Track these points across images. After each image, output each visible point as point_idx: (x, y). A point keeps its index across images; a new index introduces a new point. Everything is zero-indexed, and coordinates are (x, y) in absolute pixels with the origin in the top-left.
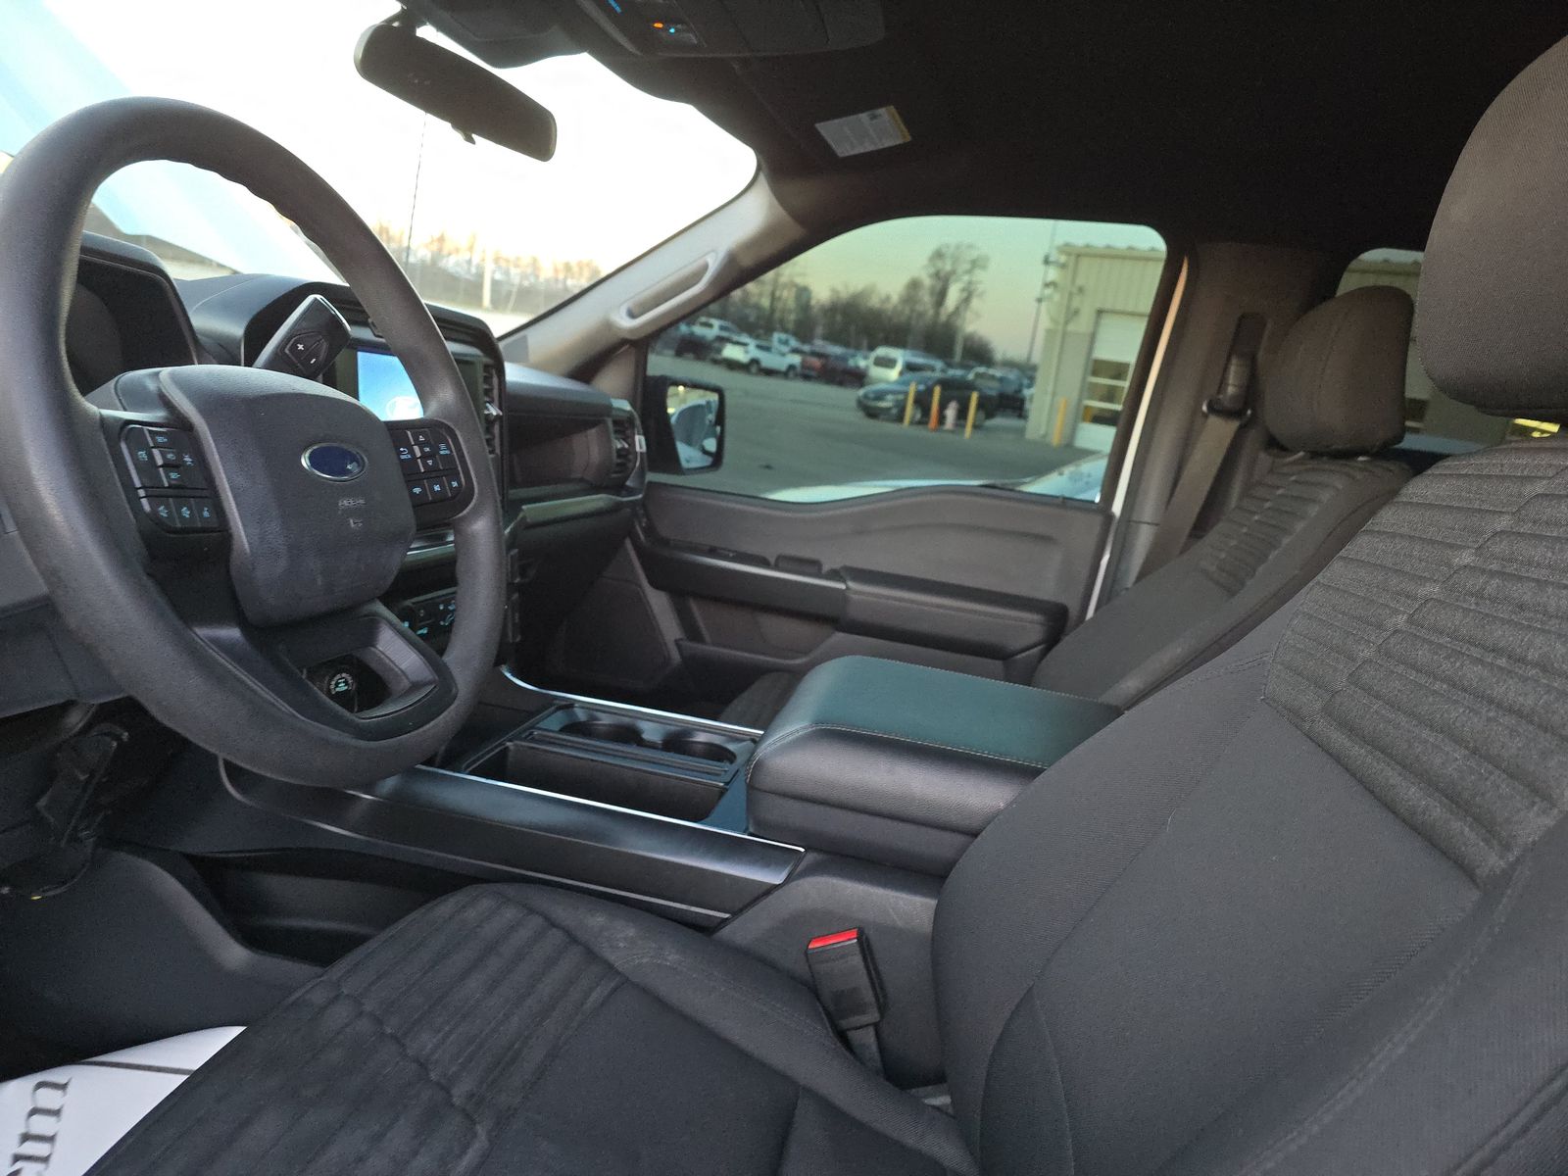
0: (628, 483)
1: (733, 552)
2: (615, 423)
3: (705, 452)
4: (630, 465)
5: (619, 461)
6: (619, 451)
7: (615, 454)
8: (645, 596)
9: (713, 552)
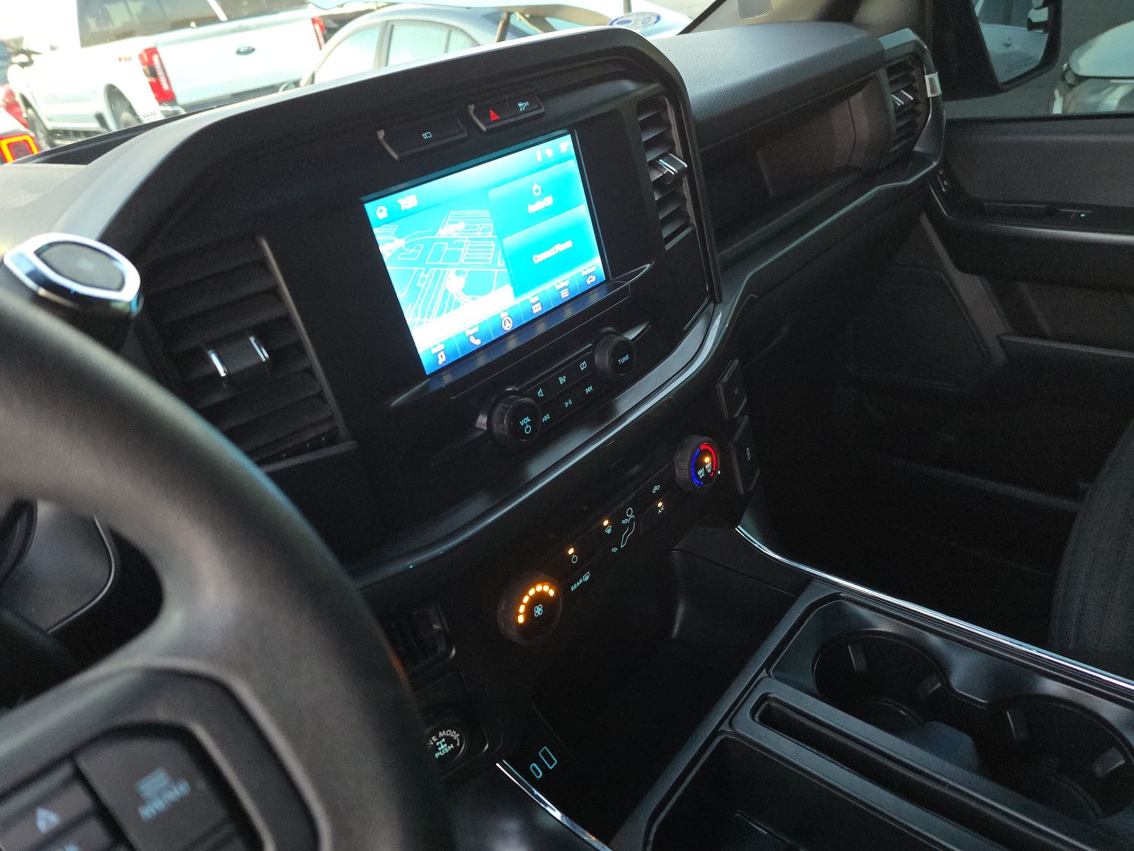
0: (917, 148)
1: (1084, 207)
2: (891, 71)
3: (1032, 26)
4: (919, 120)
5: (901, 124)
6: (899, 110)
7: (893, 116)
8: (952, 283)
9: (1051, 215)
